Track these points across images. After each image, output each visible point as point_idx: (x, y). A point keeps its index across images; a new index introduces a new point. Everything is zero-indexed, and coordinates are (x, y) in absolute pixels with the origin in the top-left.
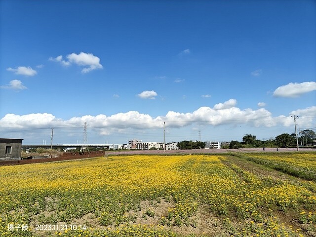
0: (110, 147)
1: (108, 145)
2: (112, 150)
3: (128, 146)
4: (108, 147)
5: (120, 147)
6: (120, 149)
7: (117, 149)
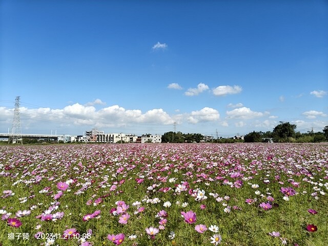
0: (59, 139)
1: (56, 136)
2: (62, 142)
3: (85, 138)
4: (56, 138)
5: (73, 139)
6: (74, 142)
7: (68, 142)
